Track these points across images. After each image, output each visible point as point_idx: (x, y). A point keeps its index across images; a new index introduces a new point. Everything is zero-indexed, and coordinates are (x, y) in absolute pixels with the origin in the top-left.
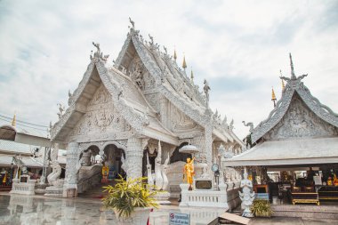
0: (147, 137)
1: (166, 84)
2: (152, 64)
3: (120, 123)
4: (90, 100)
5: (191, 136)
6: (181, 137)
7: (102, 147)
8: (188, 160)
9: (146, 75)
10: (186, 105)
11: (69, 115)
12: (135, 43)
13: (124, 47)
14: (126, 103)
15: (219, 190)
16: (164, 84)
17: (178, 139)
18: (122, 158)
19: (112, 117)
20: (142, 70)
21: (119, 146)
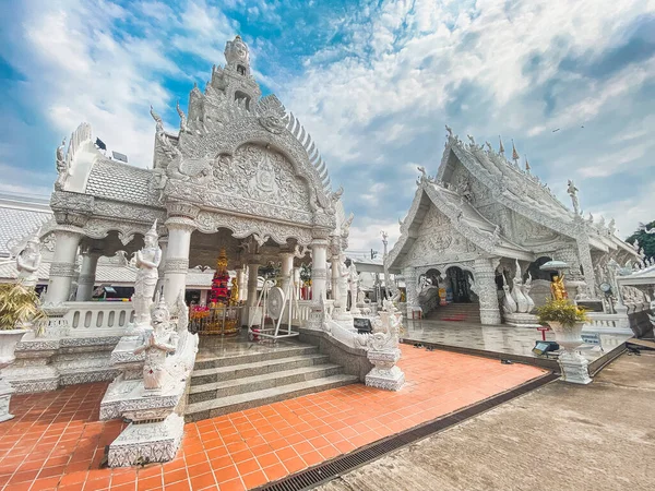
0: (498, 257)
1: (506, 193)
2: (483, 173)
3: (461, 244)
4: (421, 224)
5: (551, 249)
6: (536, 251)
7: (443, 270)
8: (555, 278)
9: (475, 187)
10: (541, 214)
11: (404, 243)
12: (457, 152)
13: (443, 160)
14: (469, 223)
15: (615, 312)
16: (504, 194)
17: (532, 253)
18: (470, 279)
19: (450, 239)
20: (469, 180)
21: (463, 267)
